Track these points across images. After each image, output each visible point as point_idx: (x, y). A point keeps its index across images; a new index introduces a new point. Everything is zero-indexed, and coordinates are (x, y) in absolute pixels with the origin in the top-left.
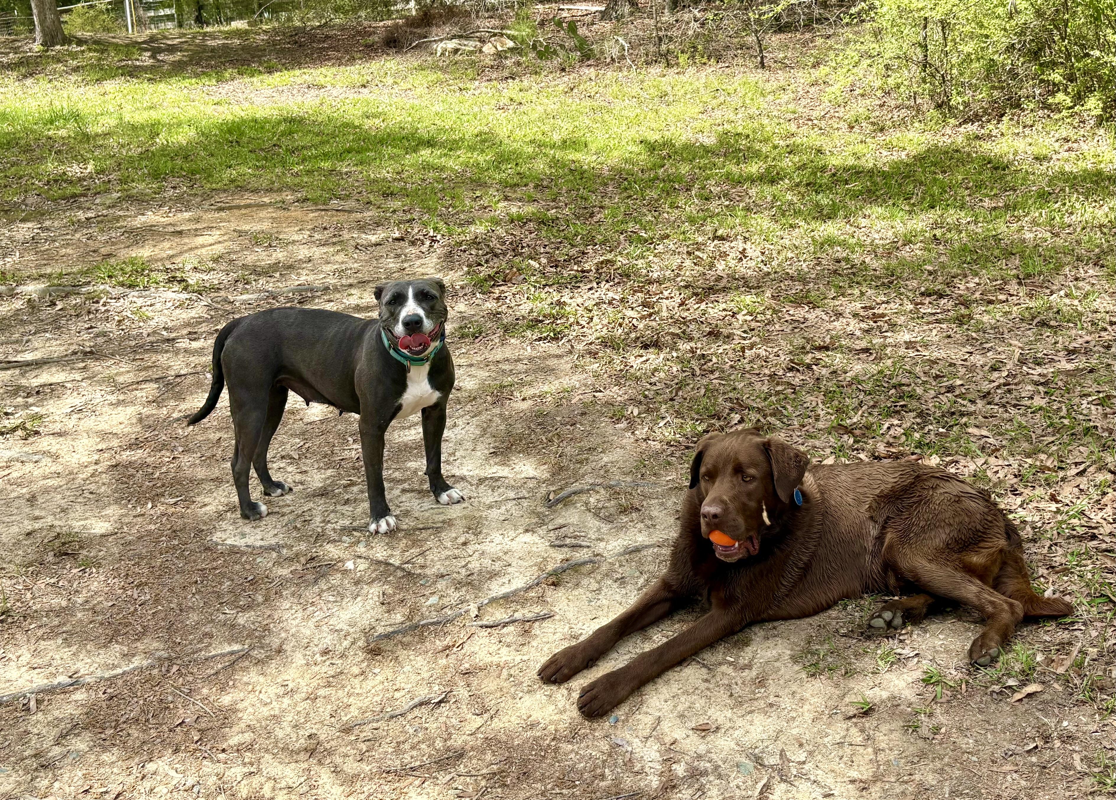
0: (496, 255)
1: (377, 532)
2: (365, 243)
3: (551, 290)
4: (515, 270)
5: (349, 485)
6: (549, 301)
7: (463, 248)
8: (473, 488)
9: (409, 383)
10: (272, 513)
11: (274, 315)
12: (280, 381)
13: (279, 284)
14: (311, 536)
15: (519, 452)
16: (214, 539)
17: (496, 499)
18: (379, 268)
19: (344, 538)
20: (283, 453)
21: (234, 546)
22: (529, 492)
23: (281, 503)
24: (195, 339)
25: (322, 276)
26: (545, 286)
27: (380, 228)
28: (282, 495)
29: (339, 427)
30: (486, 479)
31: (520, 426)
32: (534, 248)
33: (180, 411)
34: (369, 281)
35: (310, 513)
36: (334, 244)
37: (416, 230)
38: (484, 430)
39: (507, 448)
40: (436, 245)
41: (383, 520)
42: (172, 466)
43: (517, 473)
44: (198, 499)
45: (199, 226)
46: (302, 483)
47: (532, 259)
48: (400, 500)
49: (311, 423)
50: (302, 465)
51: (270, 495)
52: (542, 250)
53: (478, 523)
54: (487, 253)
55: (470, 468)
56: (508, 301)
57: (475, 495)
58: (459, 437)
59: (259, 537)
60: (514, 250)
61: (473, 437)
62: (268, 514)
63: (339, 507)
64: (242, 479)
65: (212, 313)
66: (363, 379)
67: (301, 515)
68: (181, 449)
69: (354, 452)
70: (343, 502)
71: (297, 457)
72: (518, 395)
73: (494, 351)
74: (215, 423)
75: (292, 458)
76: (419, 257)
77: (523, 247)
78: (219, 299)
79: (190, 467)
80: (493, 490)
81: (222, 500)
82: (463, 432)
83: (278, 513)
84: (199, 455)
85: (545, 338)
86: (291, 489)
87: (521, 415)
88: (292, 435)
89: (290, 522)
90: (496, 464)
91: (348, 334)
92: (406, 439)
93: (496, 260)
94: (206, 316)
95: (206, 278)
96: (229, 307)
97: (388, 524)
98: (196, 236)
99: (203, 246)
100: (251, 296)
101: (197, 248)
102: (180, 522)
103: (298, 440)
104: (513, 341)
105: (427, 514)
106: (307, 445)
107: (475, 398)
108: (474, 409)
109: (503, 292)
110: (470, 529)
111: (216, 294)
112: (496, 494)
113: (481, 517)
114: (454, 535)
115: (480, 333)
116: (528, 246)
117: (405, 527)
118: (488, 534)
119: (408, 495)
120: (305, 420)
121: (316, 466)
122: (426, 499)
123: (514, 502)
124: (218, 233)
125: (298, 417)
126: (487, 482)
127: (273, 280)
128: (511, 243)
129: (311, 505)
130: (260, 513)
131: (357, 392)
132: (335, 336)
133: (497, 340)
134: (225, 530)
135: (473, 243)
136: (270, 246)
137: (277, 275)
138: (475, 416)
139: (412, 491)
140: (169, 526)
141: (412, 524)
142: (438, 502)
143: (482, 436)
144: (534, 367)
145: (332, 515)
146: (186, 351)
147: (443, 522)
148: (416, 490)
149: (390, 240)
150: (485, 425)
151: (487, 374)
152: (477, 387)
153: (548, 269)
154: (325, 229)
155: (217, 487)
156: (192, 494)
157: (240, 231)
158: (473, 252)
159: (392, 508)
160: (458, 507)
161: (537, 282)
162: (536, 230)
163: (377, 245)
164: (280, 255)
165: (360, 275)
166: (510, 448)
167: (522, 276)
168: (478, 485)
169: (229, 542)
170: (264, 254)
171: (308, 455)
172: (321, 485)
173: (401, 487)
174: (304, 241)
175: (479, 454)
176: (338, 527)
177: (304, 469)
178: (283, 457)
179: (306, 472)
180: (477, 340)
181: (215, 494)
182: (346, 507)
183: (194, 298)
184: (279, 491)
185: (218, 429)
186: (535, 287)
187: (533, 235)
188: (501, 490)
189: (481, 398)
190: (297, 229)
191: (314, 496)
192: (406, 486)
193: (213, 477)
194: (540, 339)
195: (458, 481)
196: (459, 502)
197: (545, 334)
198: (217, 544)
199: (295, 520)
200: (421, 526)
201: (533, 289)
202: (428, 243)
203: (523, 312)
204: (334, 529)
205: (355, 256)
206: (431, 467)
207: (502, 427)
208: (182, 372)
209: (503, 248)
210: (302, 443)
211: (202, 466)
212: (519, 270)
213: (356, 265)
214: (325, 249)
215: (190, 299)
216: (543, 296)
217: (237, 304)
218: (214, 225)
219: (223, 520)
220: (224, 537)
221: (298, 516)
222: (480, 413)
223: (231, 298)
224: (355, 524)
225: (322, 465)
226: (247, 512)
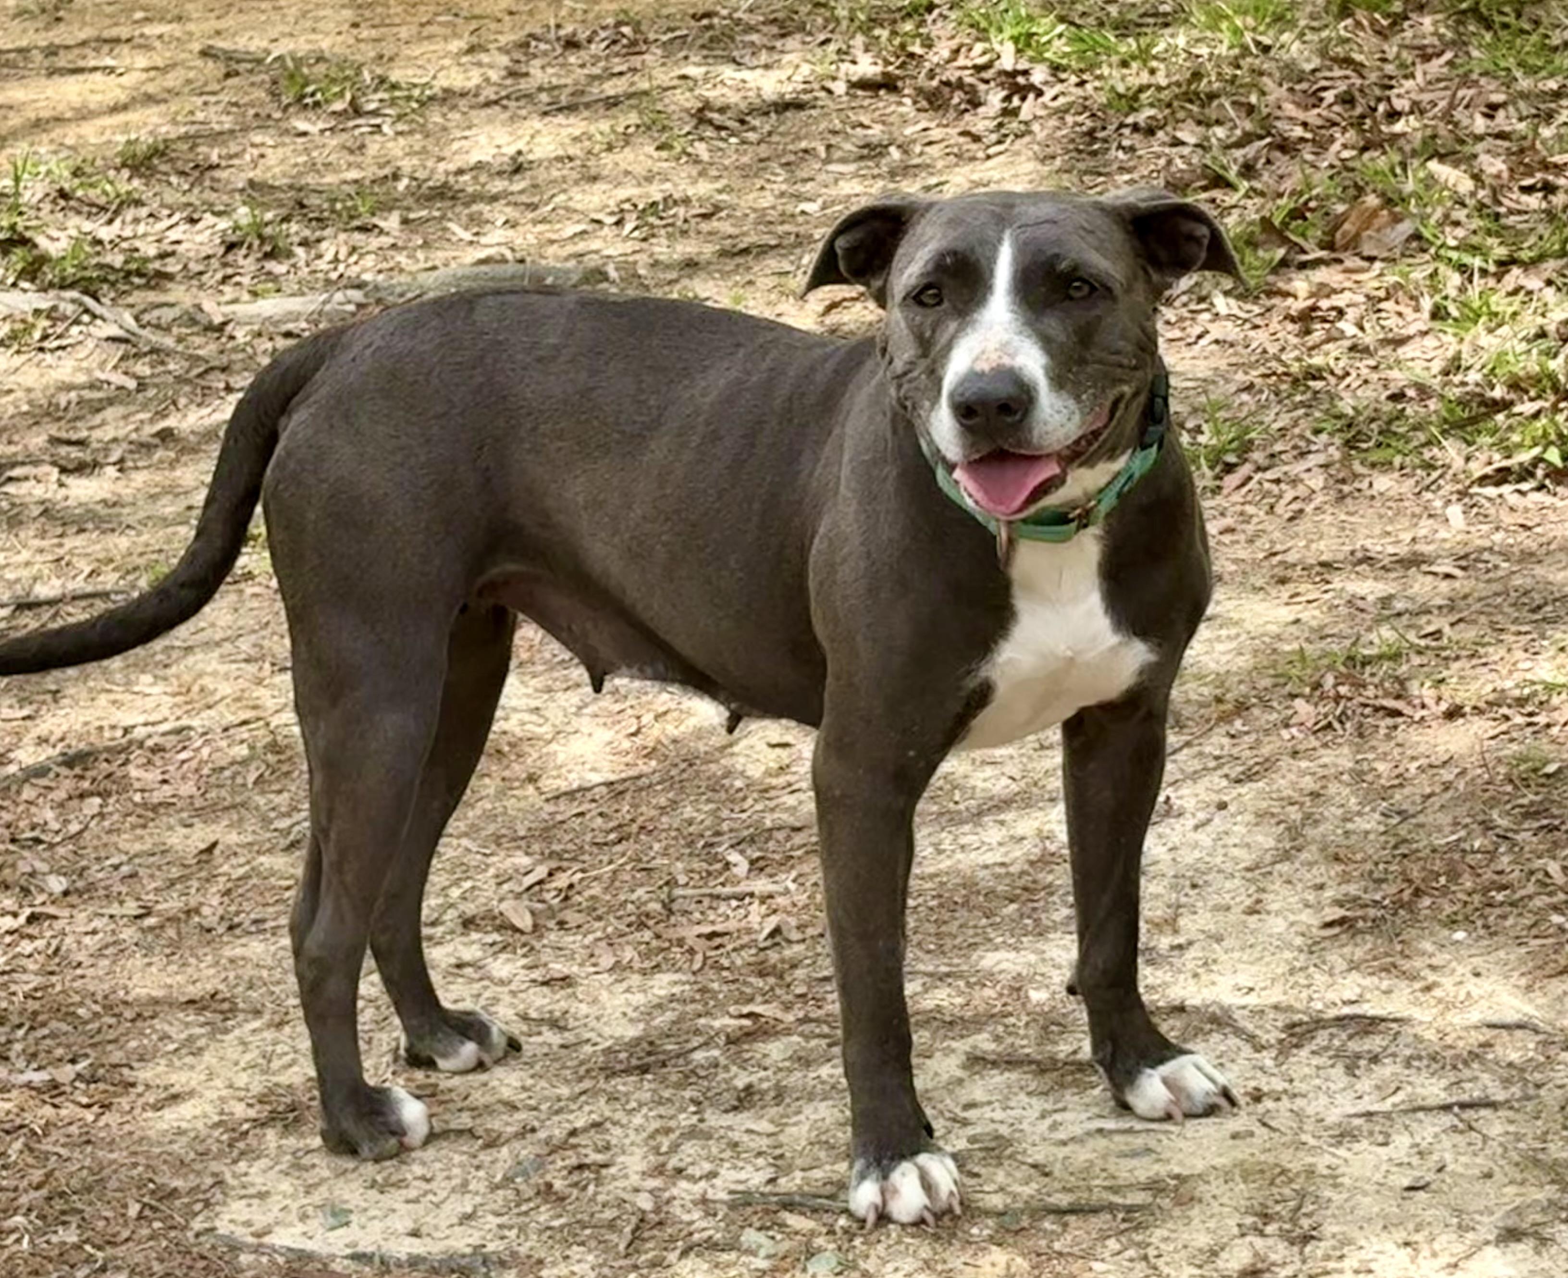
0: (1285, 147)
1: (883, 1218)
2: (733, 98)
3: (1533, 283)
4: (1372, 200)
5: (749, 1035)
6: (1530, 323)
7: (1141, 117)
8: (1267, 1059)
9: (1021, 603)
10: (445, 1134)
11: (482, 315)
12: (492, 586)
13: (401, 258)
14: (611, 1225)
15: (1452, 923)
16: (223, 1227)
17: (1368, 1104)
18: (799, 197)
19: (750, 1237)
20: (470, 909)
21: (305, 1256)
22: (1507, 1082)
23: (478, 1098)
24: (81, 469)
25: (571, 229)
26: (1505, 265)
27: (792, 43)
28: (480, 1066)
29: (688, 812)
30: (1318, 1023)
31: (1444, 819)
32: (1447, 116)
33: (42, 741)
34: (764, 250)
35: (599, 1139)
36: (612, 103)
37: (943, 51)
38: (1294, 832)
39: (1399, 904)
40: (1028, 108)
41: (906, 1167)
42: (26, 947)
43: (1448, 1006)
44: (144, 1074)
45: (59, 35)
46: (556, 1024)
47: (1442, 158)
48: (965, 1095)
49: (571, 795)
50: (546, 956)
51: (429, 1064)
52: (1480, 124)
53: (1302, 1195)
54: (1247, 139)
55: (1244, 980)
56: (1347, 326)
57: (1278, 1085)
58: (1189, 857)
59: (403, 1224)
60: (1358, 123)
61: (1247, 858)
62: (432, 1137)
63: (714, 1119)
64: (333, 987)
65: (143, 368)
66: (845, 573)
67: (563, 1146)
68: (57, 884)
69: (756, 909)
70: (729, 1099)
71: (525, 922)
72: (1428, 694)
73: (1304, 525)
74: (188, 789)
75: (507, 927)
76: (963, 158)
77: (1393, 115)
78: (168, 315)
79: (100, 953)
80: (1351, 1070)
81: (242, 1079)
82: (1204, 838)
83: (470, 1133)
84: (131, 907)
85: (1526, 473)
86: (514, 1046)
87: (1447, 775)
88: (498, 840)
89: (520, 1168)
90: (1354, 966)
91: (784, 389)
92: (966, 861)
93: (1282, 161)
94: (118, 379)
95: (105, 233)
96: (207, 348)
97: (927, 1185)
98: (52, 72)
99: (83, 114)
100: (295, 304)
101: (59, 120)
102: (81, 1158)
103: (523, 861)
104: (1383, 482)
105: (1082, 1155)
106: (562, 881)
107: (1242, 708)
108: (1242, 749)
109: (1324, 290)
110: (1267, 1217)
111: (152, 296)
112: (1365, 1085)
113: (1310, 1172)
114: (1203, 1240)
115: (1246, 448)
116: (1417, 109)
117: (997, 1201)
118: (1346, 1242)
119: (998, 1078)
120: (549, 784)
121: (606, 961)
122: (1070, 1097)
123: (1447, 1120)
124: (142, 61)
125: (518, 770)
126: (1322, 1038)
127: (375, 242)
128: (1347, 100)
129: (601, 1108)
130: (399, 1131)
131: (820, 629)
132: (729, 399)
133: (1317, 481)
134: (262, 1196)
135: (1190, 97)
136: (356, 110)
137: (392, 222)
138: (1248, 776)
139: (1010, 1062)
140: (37, 1175)
141: (1027, 1190)
142: (1124, 1107)
143: (1286, 856)
144: (1483, 591)
145: (690, 1149)
146: (47, 512)
147: (1155, 1186)
148: (1029, 1061)
149: (840, 87)
150: (1294, 814)
151: (1286, 614)
152: (1244, 662)
153: (1513, 199)
154: (571, 44)
155: (216, 1031)
156: (117, 1056)
157: (230, 57)
158: (1189, 134)
159: (939, 1126)
160: (1207, 1127)
161: (1475, 249)
162: (1448, 45)
163: (783, 106)
164: (397, 148)
165: (727, 227)
166: (1409, 907)
167: (1406, 228)
168: (1284, 1050)
169: (283, 1238)
170: (333, 142)
171: (572, 917)
172: (632, 1032)
173: (962, 1046)
174: (489, 93)
175: (1277, 925)
176: (719, 1191)
177: (559, 968)
178: (468, 923)
179: (566, 981)
180: (1232, 480)
181: (208, 1058)
182: (744, 1120)
183: (69, 309)
184: (469, 1050)
185: (199, 812)
186: (1462, 268)
187: (1436, 66)
188: (1387, 1070)
189: (1266, 705)
190: (456, 45)
191: (610, 1073)
192: (984, 1042)
193: (193, 991)
194: (1502, 476)
195: (1199, 1032)
196: (1211, 1111)
197: (1525, 457)
198: (235, 1247)
199: (540, 1163)
200: (1063, 1200)
201: (1456, 279)
202: (995, 99)
203: (1418, 367)
204: (703, 1200)
205: (701, 149)
206: (1098, 961)
207: (1370, 822)
208: (43, 591)
209: (1312, 116)
210: (541, 872)
211: (149, 951)
212: (1388, 202)
213: (704, 188)
214: (575, 125)
215: (52, 314)
216: (1499, 302)
217: (241, 335)
218: (124, 32)
219: (251, 1154)
220: (260, 1220)
221: (555, 1148)
222: (1268, 765)
223: (215, 311)
224: (785, 1184)
225: (629, 954)
226: (348, 1124)
